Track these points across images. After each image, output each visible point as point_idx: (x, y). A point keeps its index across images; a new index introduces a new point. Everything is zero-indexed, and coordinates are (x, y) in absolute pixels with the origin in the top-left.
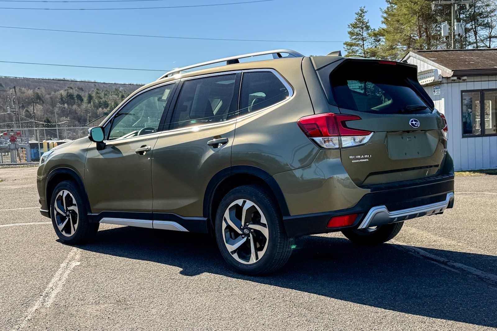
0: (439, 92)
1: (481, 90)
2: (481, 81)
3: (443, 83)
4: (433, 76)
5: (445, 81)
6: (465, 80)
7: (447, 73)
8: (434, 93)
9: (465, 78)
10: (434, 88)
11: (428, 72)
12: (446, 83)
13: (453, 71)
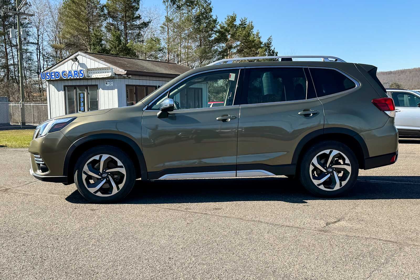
0: (112, 84)
1: (136, 85)
2: (143, 80)
3: (116, 78)
4: (110, 72)
5: (117, 77)
6: (130, 77)
7: (120, 71)
8: (106, 84)
9: (130, 76)
10: (106, 81)
11: (102, 69)
12: (118, 78)
13: (125, 70)
